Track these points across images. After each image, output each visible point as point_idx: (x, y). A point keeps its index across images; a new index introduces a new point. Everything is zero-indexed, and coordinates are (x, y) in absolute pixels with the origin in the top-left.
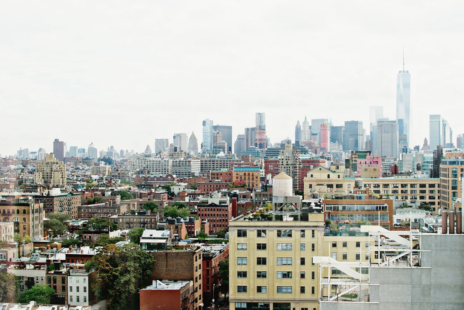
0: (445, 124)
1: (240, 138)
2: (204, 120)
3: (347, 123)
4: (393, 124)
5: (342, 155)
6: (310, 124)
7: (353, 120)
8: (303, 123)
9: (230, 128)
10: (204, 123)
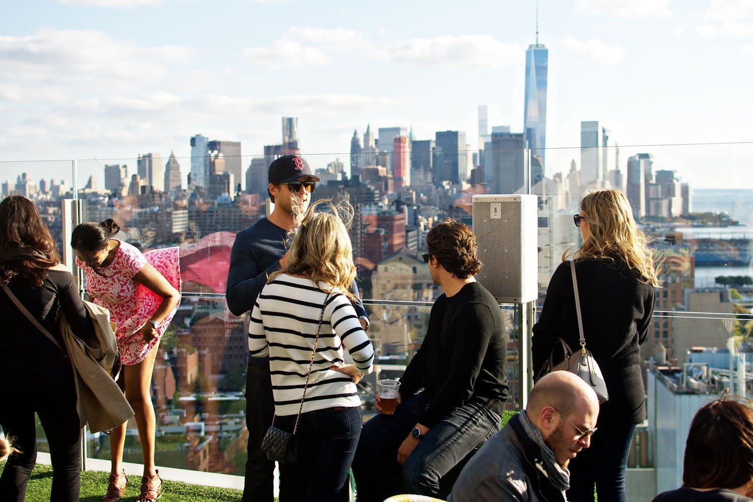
0: (607, 137)
1: (255, 163)
2: (194, 136)
3: (439, 135)
4: (519, 138)
5: (431, 191)
6: (377, 137)
7: (449, 130)
8: (364, 135)
9: (238, 145)
10: (193, 141)
